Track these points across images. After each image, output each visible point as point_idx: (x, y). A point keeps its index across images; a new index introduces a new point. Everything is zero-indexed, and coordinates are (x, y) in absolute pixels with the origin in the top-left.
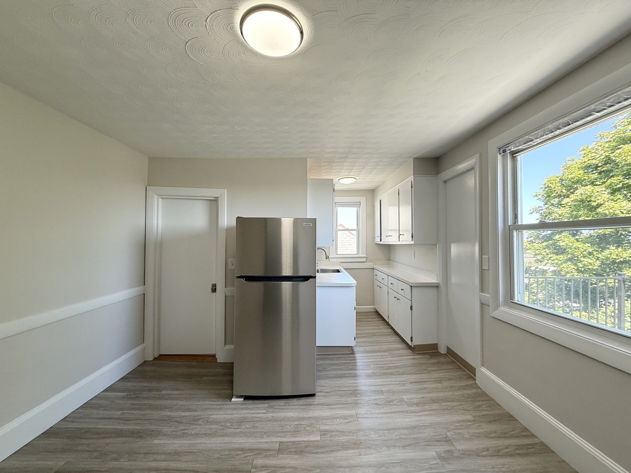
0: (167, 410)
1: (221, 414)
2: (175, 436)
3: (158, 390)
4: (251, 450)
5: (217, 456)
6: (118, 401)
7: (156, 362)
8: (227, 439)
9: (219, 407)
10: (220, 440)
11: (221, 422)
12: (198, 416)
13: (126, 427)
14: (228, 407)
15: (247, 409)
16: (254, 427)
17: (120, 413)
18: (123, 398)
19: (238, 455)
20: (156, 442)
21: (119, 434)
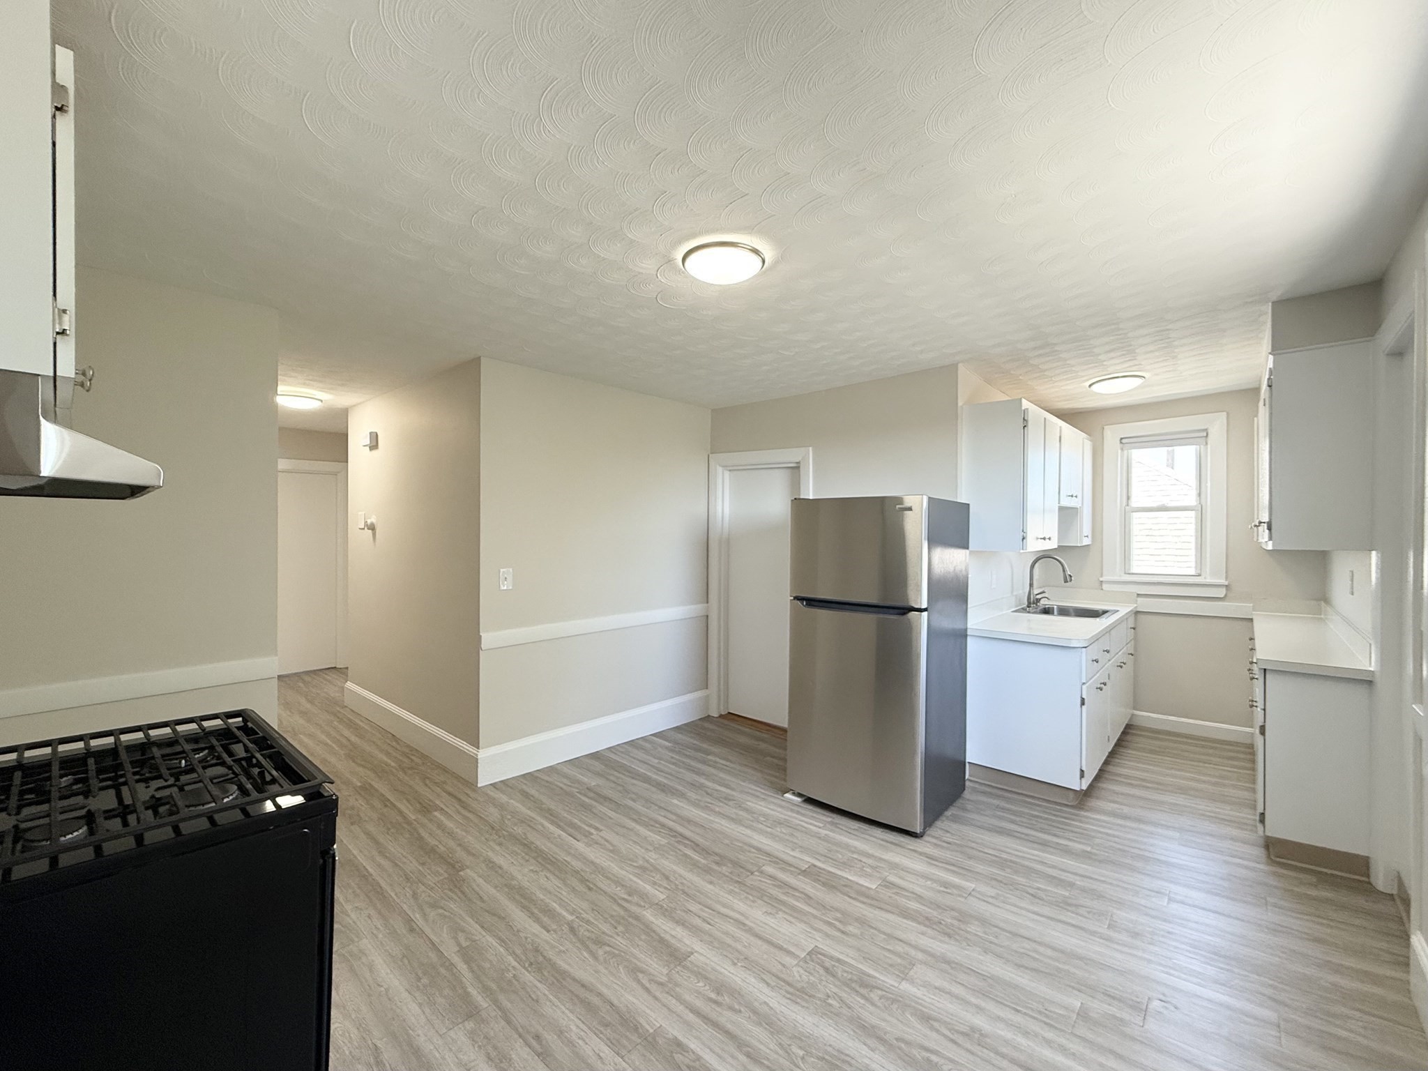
0: (704, 777)
1: (761, 806)
2: (696, 804)
3: (708, 753)
4: (769, 855)
5: (727, 841)
6: (660, 749)
7: (721, 720)
8: (748, 832)
9: (763, 796)
10: (741, 829)
11: (754, 813)
12: (733, 796)
13: (654, 776)
14: (775, 801)
15: (798, 813)
16: (792, 835)
17: (657, 761)
18: (667, 748)
19: (749, 852)
20: (675, 801)
21: (647, 780)
